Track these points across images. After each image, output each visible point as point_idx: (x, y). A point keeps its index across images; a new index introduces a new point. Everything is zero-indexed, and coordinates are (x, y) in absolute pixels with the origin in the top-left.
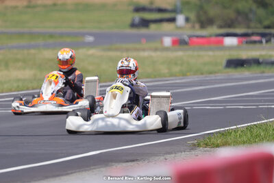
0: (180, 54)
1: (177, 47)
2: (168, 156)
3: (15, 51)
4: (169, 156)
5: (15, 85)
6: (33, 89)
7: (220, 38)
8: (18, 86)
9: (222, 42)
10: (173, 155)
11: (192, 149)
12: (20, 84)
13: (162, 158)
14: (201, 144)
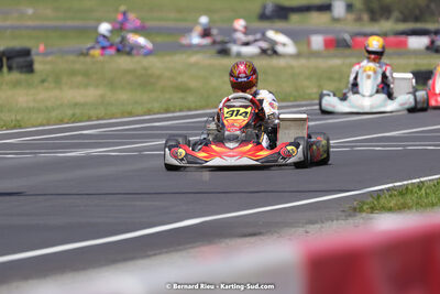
0: (337, 62)
1: (332, 51)
2: (311, 228)
3: (72, 58)
4: (312, 226)
5: (70, 112)
6: (98, 119)
7: (402, 38)
8: (74, 115)
9: (404, 44)
10: (319, 226)
11: (350, 215)
12: (78, 111)
13: (301, 230)
14: (365, 207)
